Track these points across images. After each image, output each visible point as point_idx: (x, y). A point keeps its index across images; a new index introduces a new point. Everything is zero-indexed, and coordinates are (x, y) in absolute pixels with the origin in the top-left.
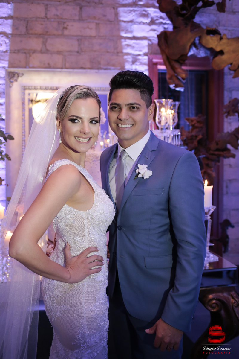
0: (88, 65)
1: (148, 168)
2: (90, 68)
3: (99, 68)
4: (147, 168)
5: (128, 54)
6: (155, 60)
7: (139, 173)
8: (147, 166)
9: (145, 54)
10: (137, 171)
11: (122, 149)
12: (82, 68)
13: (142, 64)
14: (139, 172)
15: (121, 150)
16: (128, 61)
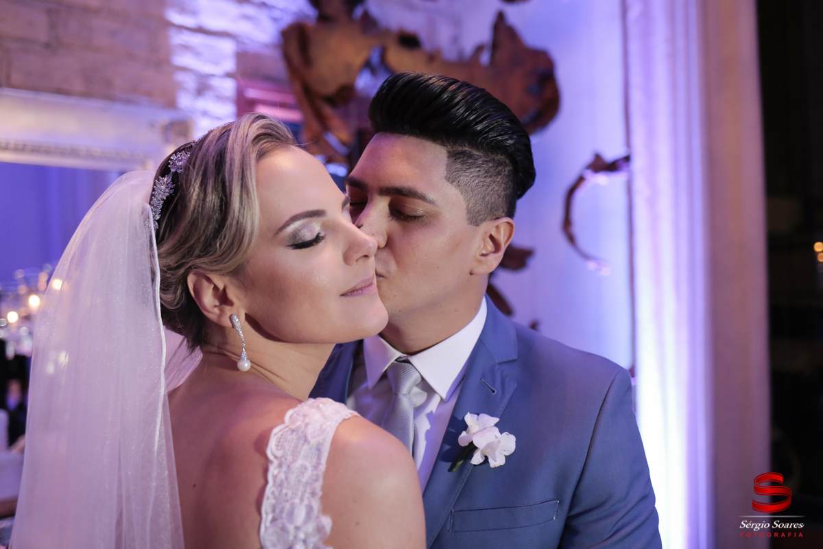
0: (78, 85)
1: (502, 427)
2: (86, 95)
3: (110, 98)
4: (496, 425)
5: (184, 69)
6: (252, 93)
7: (472, 448)
8: (496, 420)
9: (228, 75)
10: (463, 439)
11: (398, 354)
12: (59, 91)
13: (220, 98)
14: (472, 443)
15: (393, 361)
16: (185, 89)
